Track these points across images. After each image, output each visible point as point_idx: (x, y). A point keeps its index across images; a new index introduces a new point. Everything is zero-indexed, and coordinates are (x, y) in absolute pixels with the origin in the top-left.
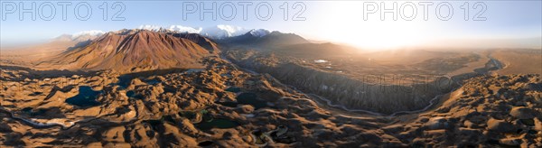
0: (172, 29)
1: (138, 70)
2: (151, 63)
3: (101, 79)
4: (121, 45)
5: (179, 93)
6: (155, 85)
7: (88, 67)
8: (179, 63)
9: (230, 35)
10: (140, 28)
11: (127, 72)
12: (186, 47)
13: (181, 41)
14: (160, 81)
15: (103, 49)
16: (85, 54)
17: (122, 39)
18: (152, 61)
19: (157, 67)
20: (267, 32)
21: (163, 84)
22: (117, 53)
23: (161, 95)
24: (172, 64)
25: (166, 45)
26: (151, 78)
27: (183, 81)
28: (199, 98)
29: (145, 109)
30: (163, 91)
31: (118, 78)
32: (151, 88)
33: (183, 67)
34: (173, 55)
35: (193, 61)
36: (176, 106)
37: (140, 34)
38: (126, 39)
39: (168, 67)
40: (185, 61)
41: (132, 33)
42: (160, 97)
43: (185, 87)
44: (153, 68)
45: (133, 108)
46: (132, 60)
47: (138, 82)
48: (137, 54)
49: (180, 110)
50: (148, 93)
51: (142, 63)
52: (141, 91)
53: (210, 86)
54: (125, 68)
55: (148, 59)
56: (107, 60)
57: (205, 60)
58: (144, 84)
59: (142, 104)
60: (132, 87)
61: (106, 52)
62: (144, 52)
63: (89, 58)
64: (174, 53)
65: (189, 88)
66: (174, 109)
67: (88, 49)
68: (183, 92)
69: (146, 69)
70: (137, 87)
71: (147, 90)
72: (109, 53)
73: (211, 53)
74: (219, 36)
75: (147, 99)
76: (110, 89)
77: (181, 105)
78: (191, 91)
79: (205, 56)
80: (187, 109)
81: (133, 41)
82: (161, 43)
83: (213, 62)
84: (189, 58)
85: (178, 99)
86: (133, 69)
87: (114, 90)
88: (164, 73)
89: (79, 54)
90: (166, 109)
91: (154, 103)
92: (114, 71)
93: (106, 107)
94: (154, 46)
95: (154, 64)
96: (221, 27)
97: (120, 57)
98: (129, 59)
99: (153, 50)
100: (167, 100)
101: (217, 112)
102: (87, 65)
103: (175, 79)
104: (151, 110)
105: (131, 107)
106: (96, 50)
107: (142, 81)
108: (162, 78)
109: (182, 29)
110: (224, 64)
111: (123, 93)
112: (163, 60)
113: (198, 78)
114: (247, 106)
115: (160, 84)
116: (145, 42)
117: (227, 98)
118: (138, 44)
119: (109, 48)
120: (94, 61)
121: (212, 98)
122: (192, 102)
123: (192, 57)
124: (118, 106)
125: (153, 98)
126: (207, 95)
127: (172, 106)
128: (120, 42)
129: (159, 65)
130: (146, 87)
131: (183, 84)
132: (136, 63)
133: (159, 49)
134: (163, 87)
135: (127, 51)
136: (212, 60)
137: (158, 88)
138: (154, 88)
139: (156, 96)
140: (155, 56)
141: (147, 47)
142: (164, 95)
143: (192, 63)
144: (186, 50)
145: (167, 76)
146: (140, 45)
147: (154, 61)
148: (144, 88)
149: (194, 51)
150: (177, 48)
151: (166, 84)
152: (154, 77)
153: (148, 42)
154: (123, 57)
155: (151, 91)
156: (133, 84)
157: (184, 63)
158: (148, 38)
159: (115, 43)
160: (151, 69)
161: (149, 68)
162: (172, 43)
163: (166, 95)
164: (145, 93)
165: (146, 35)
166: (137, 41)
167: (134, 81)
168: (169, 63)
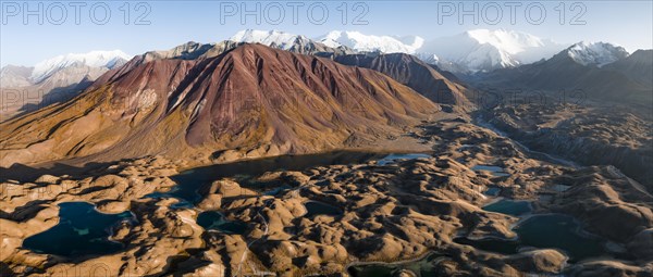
0: (331, 40)
1: (232, 157)
2: (268, 138)
3: (124, 183)
4: (180, 91)
5: (352, 215)
6: (280, 195)
7: (84, 153)
8: (353, 137)
9: (505, 61)
10: (238, 39)
11: (198, 162)
12: (374, 93)
13: (359, 75)
14: (294, 184)
15: (129, 102)
16: (74, 119)
17: (184, 71)
18: (271, 133)
19: (285, 148)
20: (618, 52)
21: (305, 192)
22: (168, 111)
23: (297, 221)
24: (331, 139)
25: (315, 88)
26: (268, 177)
27: (363, 185)
28: (410, 229)
29: (251, 258)
30: (303, 211)
31: (172, 178)
32: (270, 204)
33: (364, 148)
34: (335, 116)
35: (396, 132)
36: (343, 252)
37: (236, 56)
38: (194, 72)
39: (318, 149)
40: (369, 130)
41: (211, 54)
42: (295, 229)
44: (275, 152)
45: (218, 257)
46: (214, 130)
47: (231, 187)
48: (229, 113)
49: (354, 261)
50: (261, 216)
51: (242, 138)
52: (240, 211)
53: (442, 195)
54: (192, 151)
55: (261, 124)
56: (140, 132)
57: (431, 130)
58: (249, 192)
59: (244, 245)
60: (213, 202)
61: (136, 110)
62: (248, 107)
63: (87, 127)
64: (338, 108)
65: (382, 202)
66: (336, 258)
67: (84, 104)
68: (365, 213)
69: (255, 155)
70: (227, 201)
71: (256, 210)
72: (144, 112)
73: (448, 110)
74: (473, 62)
75: (258, 233)
76: (150, 208)
77: (356, 248)
78: (387, 210)
79: (431, 118)
80: (373, 259)
81: (215, 77)
82: (300, 84)
83: (451, 135)
84: (382, 125)
85: (348, 233)
86: (216, 155)
87: (163, 207)
88: (307, 163)
89: (57, 118)
90: (313, 260)
91: (276, 244)
92: (160, 161)
93: (139, 255)
94: (278, 92)
95: (279, 139)
96: (481, 35)
97: (179, 121)
98: (205, 126)
99: (276, 103)
100: (316, 235)
101: (462, 265)
102: (78, 147)
103: (342, 178)
104: (267, 263)
105: (210, 254)
106: (105, 106)
107: (243, 184)
108: (303, 179)
109: (363, 41)
110: (485, 139)
111: (187, 218)
112: (305, 130)
113: (409, 174)
114: (545, 252)
115: (295, 193)
116: (251, 78)
117: (489, 228)
118: (230, 85)
119: (147, 99)
120: (101, 136)
121: (447, 229)
122: (389, 239)
123: (391, 119)
124: (174, 252)
125: (275, 229)
126: (433, 221)
127: (329, 250)
128: (177, 81)
129: (293, 143)
130: (255, 200)
131: (362, 192)
132: (226, 138)
133: (294, 100)
134: (305, 200)
135: (199, 106)
136: (451, 130)
137: (290, 203)
138: (278, 202)
139: (283, 223)
140: (281, 117)
141: (257, 93)
142: (307, 220)
143: (390, 137)
144: (374, 103)
145: (317, 172)
146: (236, 86)
147: (277, 133)
148: (248, 203)
149: (396, 104)
150: (347, 97)
151: (313, 193)
152: (278, 174)
153: (261, 79)
154: (188, 122)
155: (271, 212)
156: (217, 192)
157: (369, 137)
158: (260, 67)
159: (164, 85)
160: (270, 154)
161: (262, 149)
162: (334, 83)
163: (312, 220)
164: (252, 217)
165: (253, 58)
166: (227, 77)
167: (220, 186)
168: (322, 136)
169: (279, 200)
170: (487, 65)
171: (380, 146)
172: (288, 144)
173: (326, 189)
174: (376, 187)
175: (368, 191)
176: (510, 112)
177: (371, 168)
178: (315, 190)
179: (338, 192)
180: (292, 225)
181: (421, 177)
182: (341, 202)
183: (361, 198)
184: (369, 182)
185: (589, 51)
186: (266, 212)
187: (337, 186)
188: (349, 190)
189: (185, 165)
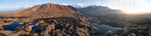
1: (45, 17)
2: (51, 15)
4: (39, 8)
8: (64, 15)
9: (82, 7)
11: (39, 18)
12: (67, 9)
13: (64, 7)
14: (53, 22)
15: (32, 10)
17: (40, 6)
19: (53, 16)
20: (96, 6)
21: (55, 24)
22: (37, 11)
23: (52, 30)
24: (61, 15)
25: (58, 8)
26: (49, 20)
30: (54, 28)
34: (61, 12)
37: (47, 4)
38: (42, 6)
39: (59, 17)
40: (66, 14)
43: (67, 25)
44: (52, 17)
46: (43, 13)
47: (42, 22)
48: (45, 11)
51: (47, 15)
54: (39, 16)
55: (50, 13)
56: (33, 14)
57: (75, 14)
61: (33, 11)
62: (48, 10)
64: (62, 11)
65: (70, 26)
67: (27, 10)
68: (67, 29)
69: (48, 17)
72: (34, 11)
73: (77, 12)
74: (78, 7)
78: (72, 28)
81: (44, 7)
82: (56, 8)
84: (68, 13)
86: (42, 17)
88: (56, 19)
89: (23, 12)
94: (53, 9)
95: (52, 15)
102: (24, 15)
106: (29, 10)
107: (45, 22)
108: (55, 21)
110: (83, 15)
115: (53, 23)
118: (46, 7)
119: (35, 10)
120: (27, 14)
123: (69, 13)
125: (46, 33)
128: (39, 7)
129: (55, 15)
130: (45, 24)
131: (66, 24)
132: (45, 15)
133: (55, 10)
134: (55, 25)
135: (42, 10)
136: (78, 14)
137: (51, 26)
138: (49, 25)
139: (49, 31)
140: (53, 12)
141: (50, 9)
142: (54, 31)
143: (69, 15)
144: (67, 11)
145: (58, 20)
146: (47, 8)
147: (52, 14)
148: (43, 25)
149: (70, 11)
150: (63, 10)
151: (57, 24)
152: (51, 20)
153: (51, 7)
154: (40, 12)
155: (47, 28)
156: (39, 23)
157: (66, 15)
158: (51, 5)
159: (37, 8)
160: (51, 17)
161: (50, 16)
162: (61, 8)
163: (55, 31)
164: (43, 28)
165: (50, 4)
166: (46, 6)
167: (40, 21)
168: (59, 15)
169: (50, 25)
170: (80, 8)
171: (68, 16)
172: (54, 16)
173: (59, 23)
174: (69, 23)
175: (67, 23)
176: (85, 12)
177: (67, 19)
178: (57, 23)
179: (61, 23)
180: (51, 32)
181: (76, 20)
182: (62, 26)
183: (66, 25)
184: (67, 21)
185: (93, 6)
186: (46, 27)
187: (61, 22)
188: (63, 23)
189: (37, 18)
